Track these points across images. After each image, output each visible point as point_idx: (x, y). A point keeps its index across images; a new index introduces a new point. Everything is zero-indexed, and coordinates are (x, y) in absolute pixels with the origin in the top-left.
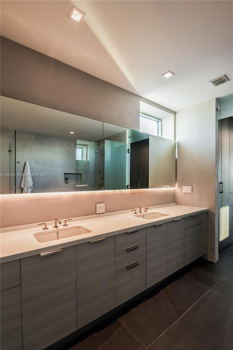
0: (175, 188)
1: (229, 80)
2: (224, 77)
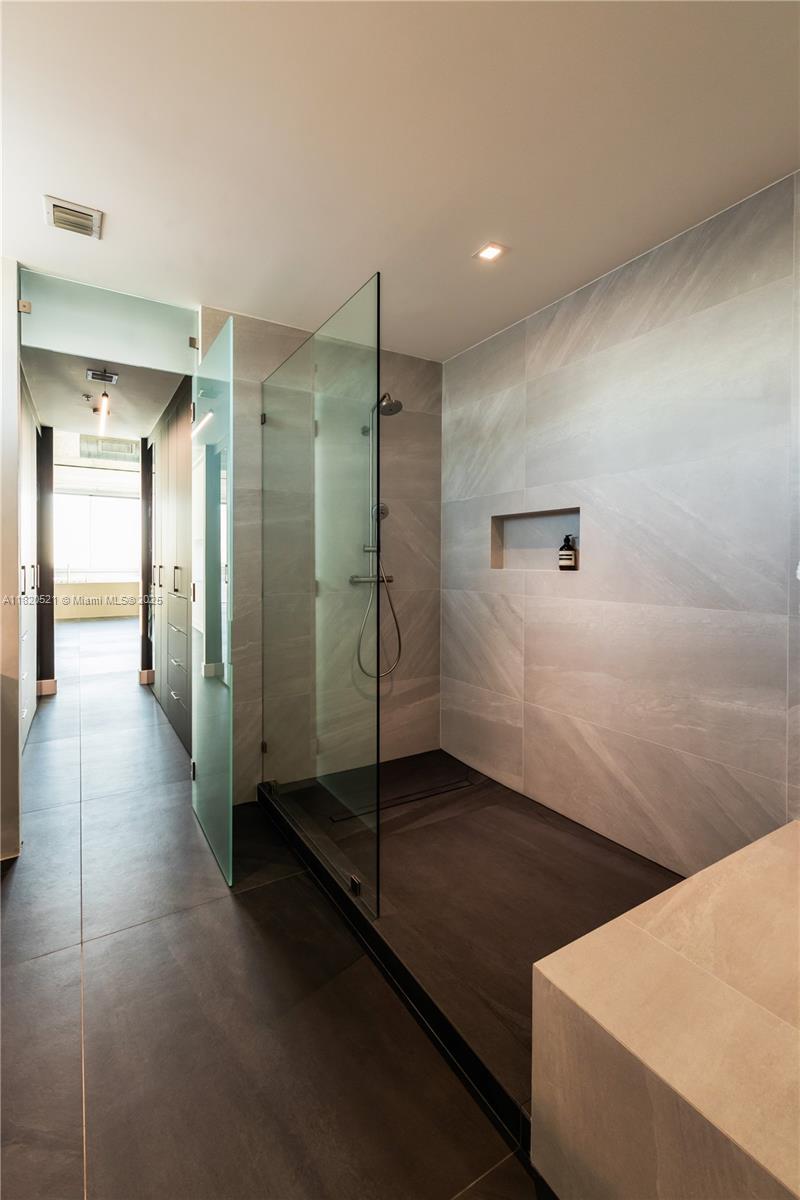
1: (100, 238)
2: (96, 217)
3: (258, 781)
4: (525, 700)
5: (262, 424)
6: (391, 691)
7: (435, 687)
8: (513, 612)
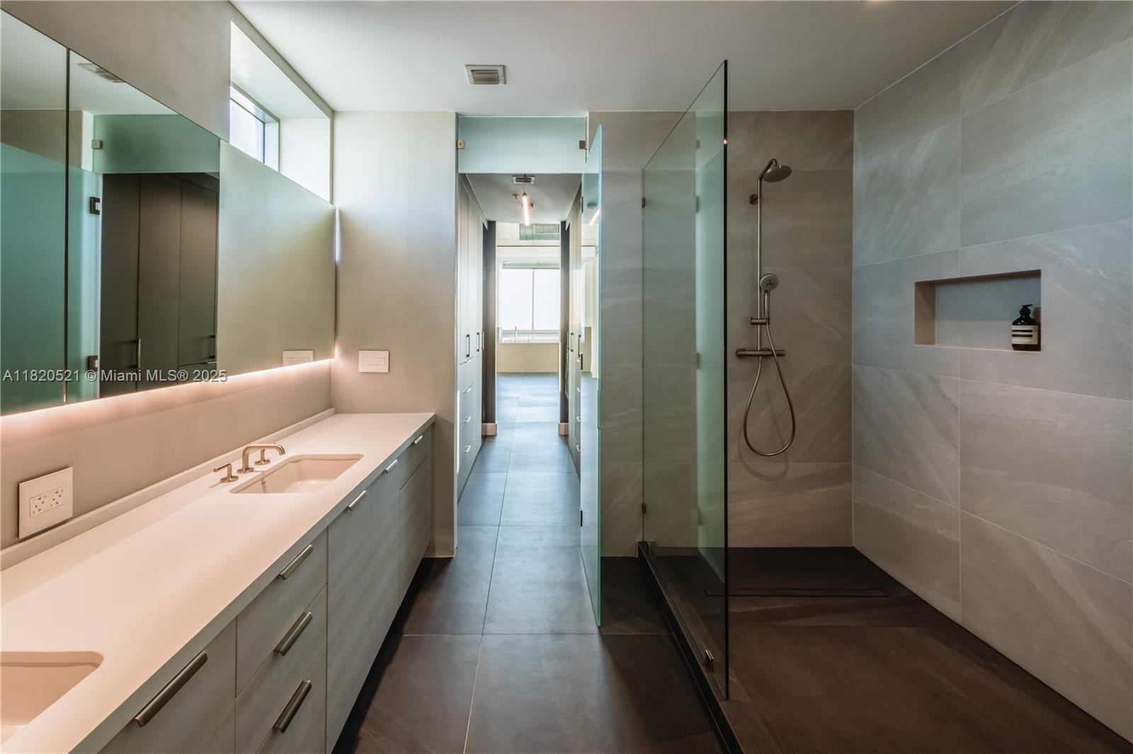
0: (333, 360)
1: (505, 83)
2: (500, 70)
3: (639, 539)
4: (962, 508)
5: (643, 207)
6: (786, 472)
7: (845, 475)
8: (944, 397)
